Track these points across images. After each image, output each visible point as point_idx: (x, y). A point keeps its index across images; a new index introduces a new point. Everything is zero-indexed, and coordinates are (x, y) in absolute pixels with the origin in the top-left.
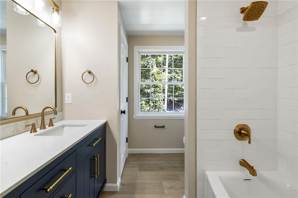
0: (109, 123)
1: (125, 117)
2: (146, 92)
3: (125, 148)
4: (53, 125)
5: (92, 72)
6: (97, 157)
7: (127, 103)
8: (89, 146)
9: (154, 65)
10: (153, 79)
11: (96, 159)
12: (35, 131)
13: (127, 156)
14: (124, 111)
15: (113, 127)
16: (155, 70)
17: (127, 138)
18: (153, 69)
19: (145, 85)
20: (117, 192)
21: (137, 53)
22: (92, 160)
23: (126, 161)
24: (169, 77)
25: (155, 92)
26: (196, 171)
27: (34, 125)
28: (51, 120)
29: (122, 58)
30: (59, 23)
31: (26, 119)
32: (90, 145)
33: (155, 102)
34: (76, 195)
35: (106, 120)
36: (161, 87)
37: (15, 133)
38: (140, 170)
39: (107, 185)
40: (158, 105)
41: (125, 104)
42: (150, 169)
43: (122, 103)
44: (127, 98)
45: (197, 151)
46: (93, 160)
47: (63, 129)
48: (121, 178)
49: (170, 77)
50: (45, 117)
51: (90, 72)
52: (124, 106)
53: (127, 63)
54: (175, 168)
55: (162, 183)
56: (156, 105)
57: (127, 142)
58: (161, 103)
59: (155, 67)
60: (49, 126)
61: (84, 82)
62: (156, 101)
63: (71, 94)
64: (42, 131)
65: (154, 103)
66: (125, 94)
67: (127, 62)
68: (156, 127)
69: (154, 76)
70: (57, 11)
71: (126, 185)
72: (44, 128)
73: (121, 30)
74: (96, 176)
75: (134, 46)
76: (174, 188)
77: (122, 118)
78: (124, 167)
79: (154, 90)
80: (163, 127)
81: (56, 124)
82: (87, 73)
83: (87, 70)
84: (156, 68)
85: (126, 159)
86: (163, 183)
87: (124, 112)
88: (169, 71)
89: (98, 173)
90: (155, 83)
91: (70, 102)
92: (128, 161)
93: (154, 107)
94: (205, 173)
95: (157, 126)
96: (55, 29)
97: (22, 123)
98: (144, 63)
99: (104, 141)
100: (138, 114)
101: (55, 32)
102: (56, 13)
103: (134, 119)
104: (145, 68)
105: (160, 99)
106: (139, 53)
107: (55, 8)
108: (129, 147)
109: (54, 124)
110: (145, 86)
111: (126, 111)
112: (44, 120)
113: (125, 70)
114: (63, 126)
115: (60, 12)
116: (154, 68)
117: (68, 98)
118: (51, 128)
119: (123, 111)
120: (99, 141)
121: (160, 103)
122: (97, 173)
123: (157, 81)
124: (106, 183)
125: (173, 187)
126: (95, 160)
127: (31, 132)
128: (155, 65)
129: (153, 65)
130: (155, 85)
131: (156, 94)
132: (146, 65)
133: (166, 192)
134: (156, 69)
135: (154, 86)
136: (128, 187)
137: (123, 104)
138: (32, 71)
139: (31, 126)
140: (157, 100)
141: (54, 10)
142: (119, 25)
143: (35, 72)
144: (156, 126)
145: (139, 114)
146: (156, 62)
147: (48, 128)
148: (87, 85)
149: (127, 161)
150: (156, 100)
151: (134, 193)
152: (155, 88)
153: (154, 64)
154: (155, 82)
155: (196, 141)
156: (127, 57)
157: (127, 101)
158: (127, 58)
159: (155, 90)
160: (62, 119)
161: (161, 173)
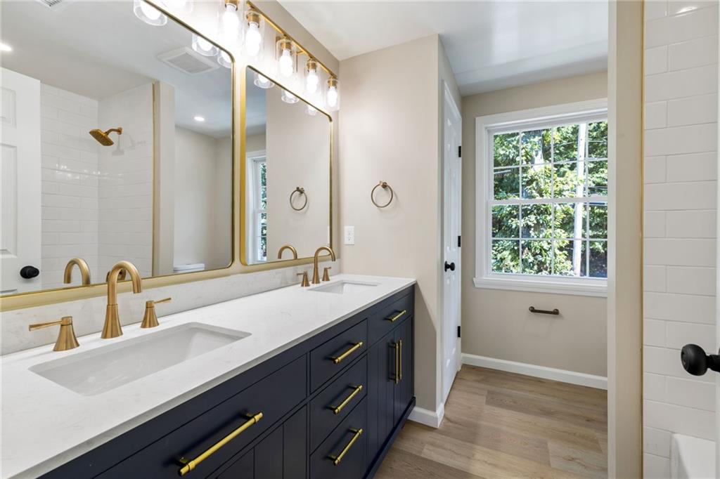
0: (422, 287)
1: (454, 278)
2: (514, 227)
3: (454, 350)
4: (328, 280)
5: (388, 184)
6: (399, 345)
7: (460, 248)
8: (385, 319)
9: (536, 155)
10: (534, 191)
11: (397, 347)
12: (308, 285)
13: (460, 369)
14: (453, 264)
15: (429, 295)
16: (539, 166)
17: (459, 328)
18: (532, 167)
19: (510, 206)
20: (436, 429)
21: (485, 134)
22: (390, 348)
23: (456, 378)
24: (591, 182)
25: (538, 226)
26: (642, 426)
27: (306, 276)
28: (326, 270)
29: (449, 149)
30: (337, 104)
31: (294, 265)
32: (388, 319)
33: (538, 251)
34: (366, 395)
35: (414, 280)
36: (558, 214)
37: (283, 285)
38: (488, 402)
39: (417, 409)
40: (548, 262)
41: (454, 250)
42: (516, 406)
43: (448, 248)
44: (459, 238)
45: (644, 373)
46: (392, 347)
47: (343, 287)
48: (445, 405)
49: (594, 182)
50: (319, 264)
51: (385, 186)
52: (453, 254)
53: (461, 158)
54: (588, 421)
55: (546, 444)
56: (543, 260)
57: (459, 336)
58: (558, 256)
59: (539, 159)
60: (323, 280)
61: (376, 205)
62: (541, 250)
63: (353, 227)
64: (315, 285)
65: (537, 254)
66: (454, 228)
67: (460, 156)
68: (533, 310)
69: (537, 184)
70: (335, 84)
71: (456, 423)
72: (318, 282)
73: (446, 93)
74: (397, 379)
75: (477, 118)
76: (579, 463)
77: (448, 280)
78: (452, 388)
79: (535, 222)
80: (556, 312)
81: (334, 279)
82: (380, 187)
83: (381, 182)
84: (542, 160)
85: (457, 373)
86: (549, 444)
87: (452, 267)
88: (592, 165)
89: (401, 375)
90: (538, 200)
91: (352, 242)
92: (461, 379)
93: (536, 267)
94: (671, 438)
95: (536, 309)
96: (331, 116)
97: (289, 272)
98: (507, 153)
99: (410, 320)
100: (487, 277)
101: (331, 120)
102: (332, 88)
103: (477, 286)
104: (507, 165)
105: (556, 244)
106: (488, 131)
107: (332, 80)
108: (465, 348)
109: (330, 278)
110: (508, 209)
111: (456, 265)
112: (317, 268)
113: (454, 175)
114: (343, 283)
115: (338, 85)
116: (536, 162)
117: (349, 233)
118: (326, 283)
119: (449, 263)
120: (402, 316)
121: (555, 255)
122: (399, 376)
123: (544, 198)
124: (414, 405)
125: (577, 461)
126: (395, 347)
127: (302, 286)
128: (540, 153)
129: (534, 153)
130: (538, 208)
131: (541, 232)
132: (511, 157)
133: (555, 463)
134: (543, 166)
135: (535, 211)
136: (460, 426)
137: (450, 249)
138: (298, 189)
139: (302, 276)
140: (545, 248)
141: (330, 85)
142: (443, 81)
143: (301, 191)
144: (533, 308)
145: (486, 275)
146: (544, 145)
147: (322, 283)
148: (380, 210)
149: (458, 377)
150: (542, 247)
151: (473, 442)
152: (539, 215)
153: (537, 151)
154: (538, 198)
155: (642, 347)
156: (461, 145)
157: (459, 245)
158: (460, 148)
159: (538, 221)
160: (340, 272)
161: (544, 422)
